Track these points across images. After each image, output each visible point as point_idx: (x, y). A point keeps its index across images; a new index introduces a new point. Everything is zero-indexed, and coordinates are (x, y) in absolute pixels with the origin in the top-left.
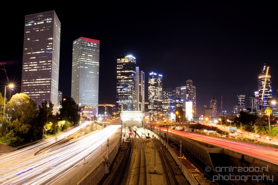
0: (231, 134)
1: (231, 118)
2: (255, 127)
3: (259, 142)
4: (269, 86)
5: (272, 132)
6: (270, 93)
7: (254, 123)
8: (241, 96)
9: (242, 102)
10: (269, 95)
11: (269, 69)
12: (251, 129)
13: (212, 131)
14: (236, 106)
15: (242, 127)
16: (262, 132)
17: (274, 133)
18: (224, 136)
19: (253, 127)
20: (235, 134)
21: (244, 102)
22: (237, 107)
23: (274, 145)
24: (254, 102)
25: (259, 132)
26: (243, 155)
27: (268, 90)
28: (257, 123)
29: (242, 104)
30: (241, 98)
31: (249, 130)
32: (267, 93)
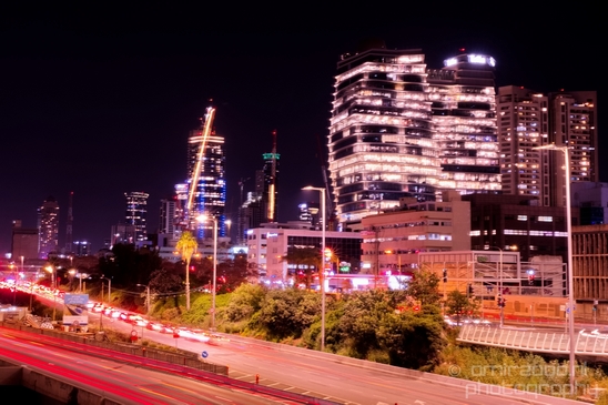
0: (68, 319)
1: (88, 265)
2: (150, 297)
3: (145, 344)
4: (219, 168)
5: (192, 312)
6: (219, 190)
7: (145, 282)
8: (137, 194)
9: (137, 214)
10: (215, 195)
11: (216, 115)
12: (136, 302)
13: (14, 309)
14: (120, 228)
15: (111, 296)
16: (166, 312)
17: (198, 315)
18: (49, 326)
19: (142, 295)
20: (83, 319)
21: (143, 215)
22: (123, 229)
23: (186, 353)
24: (171, 216)
25: (157, 309)
26: (75, 391)
27: (214, 182)
28: (154, 282)
29: (138, 222)
30: (136, 201)
31: (132, 304)
32: (210, 190)
